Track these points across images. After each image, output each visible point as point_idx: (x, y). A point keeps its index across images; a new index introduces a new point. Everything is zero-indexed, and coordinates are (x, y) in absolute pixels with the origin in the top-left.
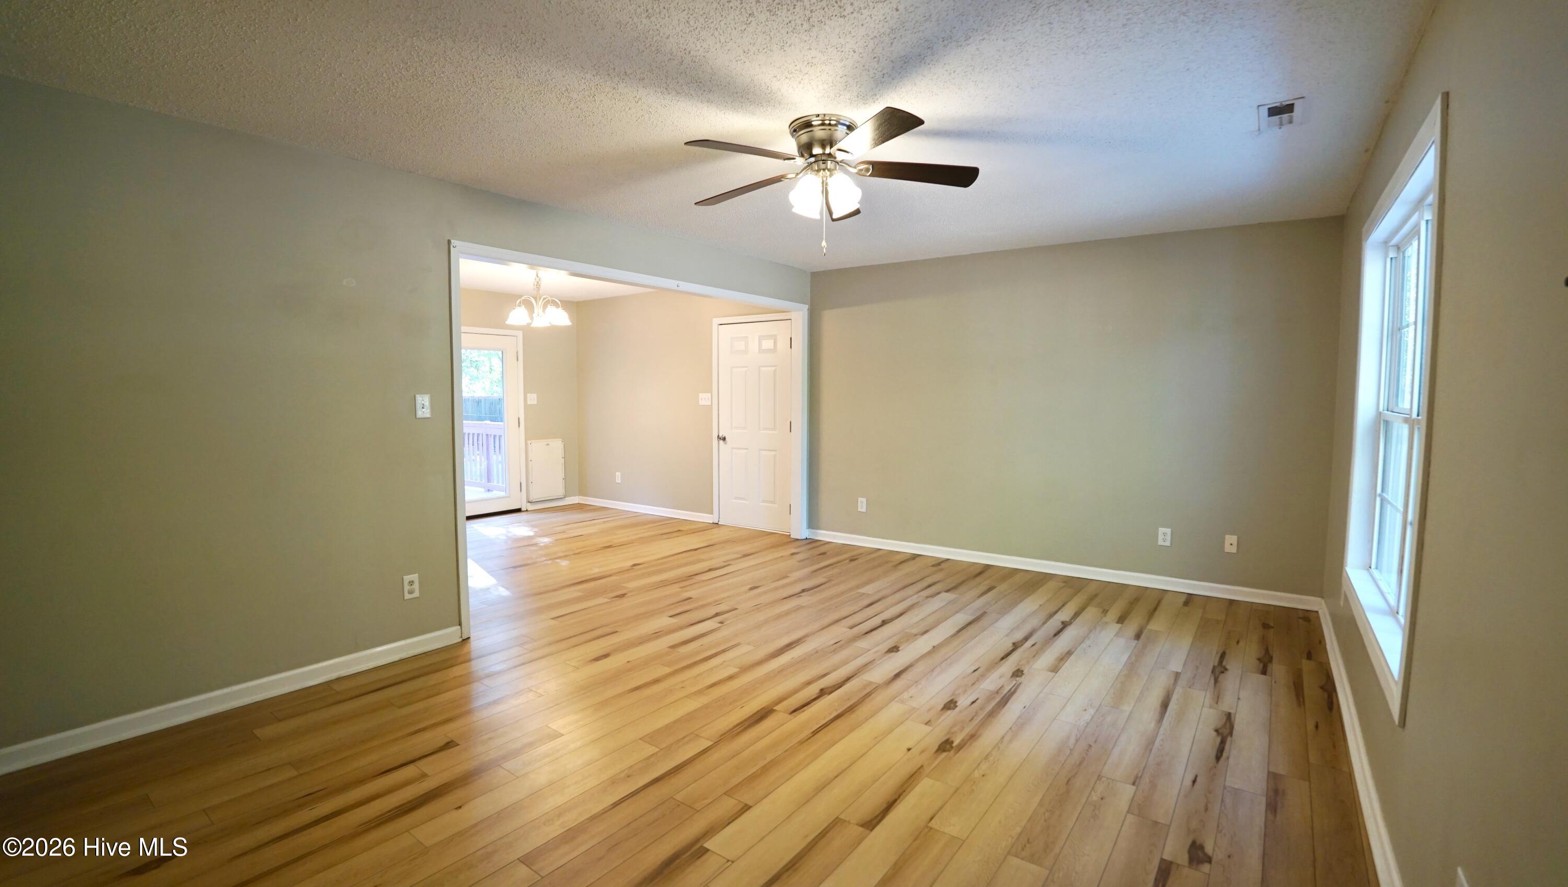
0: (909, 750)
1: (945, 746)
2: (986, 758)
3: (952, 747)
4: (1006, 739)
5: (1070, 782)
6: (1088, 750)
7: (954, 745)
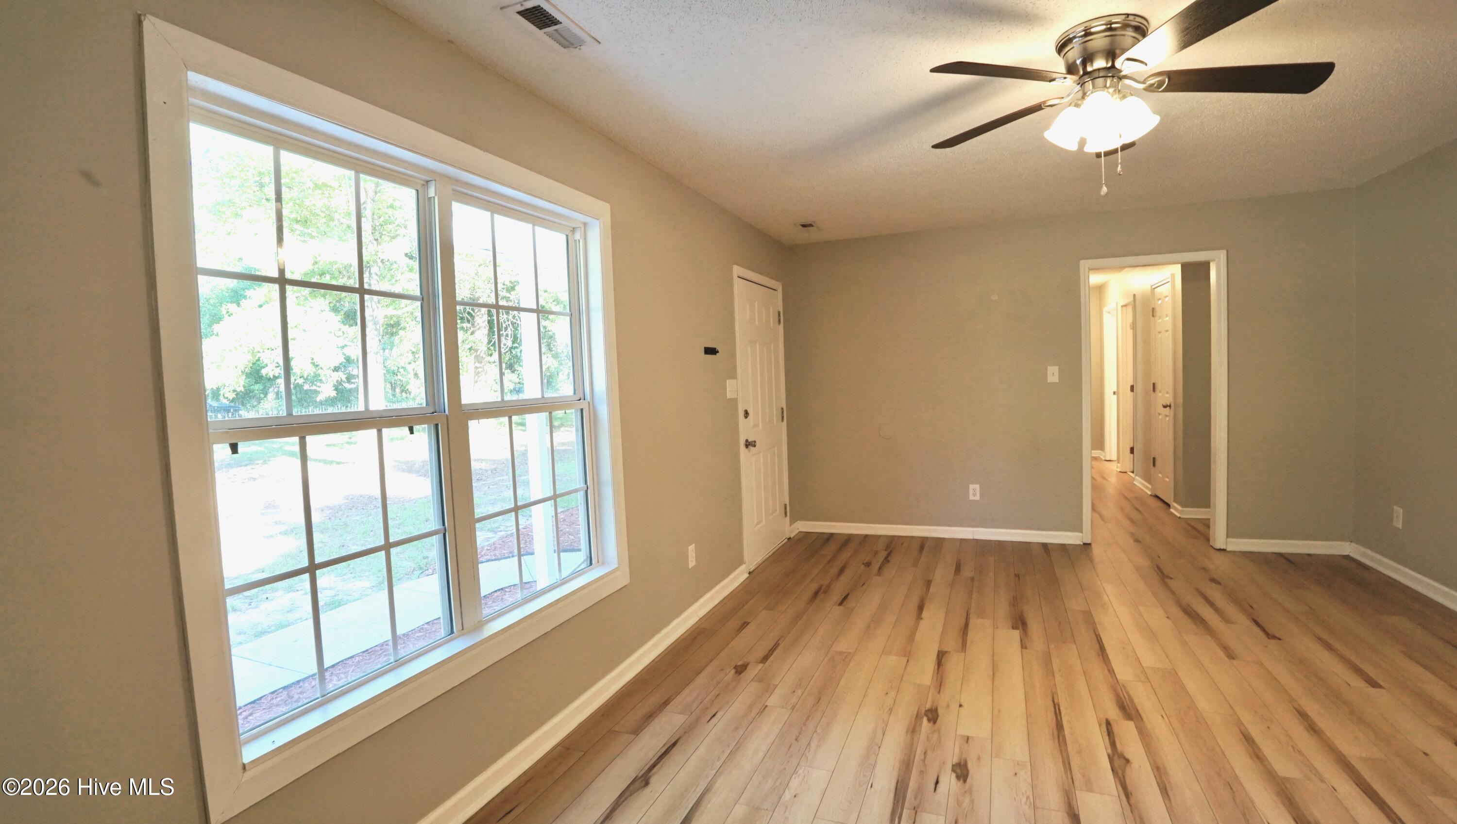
0: (961, 706)
1: (933, 715)
2: (891, 710)
3: (926, 715)
4: (879, 733)
5: (818, 700)
6: (800, 734)
7: (925, 720)
